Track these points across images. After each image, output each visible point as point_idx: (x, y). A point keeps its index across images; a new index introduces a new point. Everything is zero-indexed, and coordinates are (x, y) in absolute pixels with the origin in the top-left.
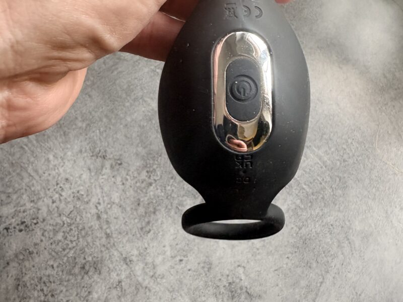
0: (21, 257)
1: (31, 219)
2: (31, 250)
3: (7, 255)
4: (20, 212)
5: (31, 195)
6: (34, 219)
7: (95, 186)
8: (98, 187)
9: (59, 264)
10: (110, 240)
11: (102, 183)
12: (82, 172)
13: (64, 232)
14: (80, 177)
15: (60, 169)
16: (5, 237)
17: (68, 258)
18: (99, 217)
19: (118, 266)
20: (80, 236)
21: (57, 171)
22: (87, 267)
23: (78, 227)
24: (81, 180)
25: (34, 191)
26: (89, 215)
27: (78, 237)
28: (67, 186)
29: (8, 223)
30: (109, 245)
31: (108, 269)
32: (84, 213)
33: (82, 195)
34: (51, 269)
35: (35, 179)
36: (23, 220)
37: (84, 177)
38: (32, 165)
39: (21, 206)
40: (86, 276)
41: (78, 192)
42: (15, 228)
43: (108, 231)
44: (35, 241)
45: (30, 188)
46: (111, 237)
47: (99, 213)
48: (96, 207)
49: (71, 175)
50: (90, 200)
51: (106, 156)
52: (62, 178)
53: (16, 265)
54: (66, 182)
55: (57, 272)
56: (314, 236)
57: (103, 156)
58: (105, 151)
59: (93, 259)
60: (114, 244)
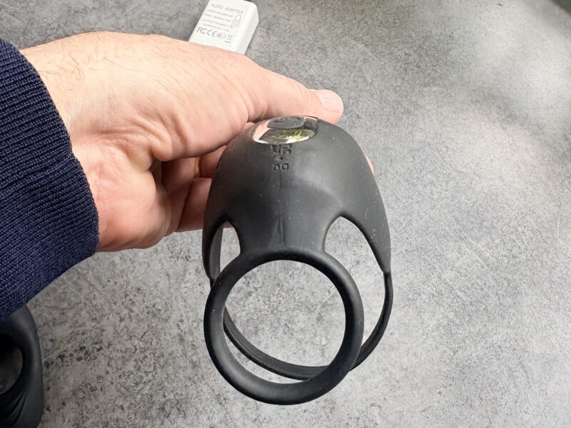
0: (81, 395)
1: (92, 344)
2: (93, 385)
3: (62, 392)
4: (78, 334)
5: (92, 311)
6: (96, 343)
7: (176, 297)
8: (180, 299)
9: (131, 404)
10: (197, 371)
11: (185, 293)
12: (159, 279)
13: (136, 360)
14: (156, 286)
15: (129, 275)
16: (60, 368)
17: (142, 395)
18: (182, 340)
19: (208, 405)
20: (157, 365)
21: (125, 278)
22: (167, 408)
23: (154, 354)
24: (157, 290)
25: (95, 306)
26: (169, 338)
27: (155, 367)
28: (139, 298)
29: (62, 349)
30: (196, 378)
31: (195, 411)
32: (163, 335)
33: (160, 310)
34: (120, 410)
35: (97, 290)
36: (82, 345)
37: (161, 285)
38: (93, 272)
39: (80, 326)
40: (166, 420)
41: (154, 306)
42: (71, 355)
43: (195, 358)
44: (98, 373)
45: (91, 302)
46: (199, 366)
47: (182, 333)
48: (178, 326)
49: (145, 284)
50: (169, 317)
51: (190, 257)
52: (132, 288)
53: (75, 406)
54: (138, 292)
55: (128, 415)
56: (474, 362)
57: (186, 257)
58: (188, 251)
59: (175, 396)
60: (203, 377)
